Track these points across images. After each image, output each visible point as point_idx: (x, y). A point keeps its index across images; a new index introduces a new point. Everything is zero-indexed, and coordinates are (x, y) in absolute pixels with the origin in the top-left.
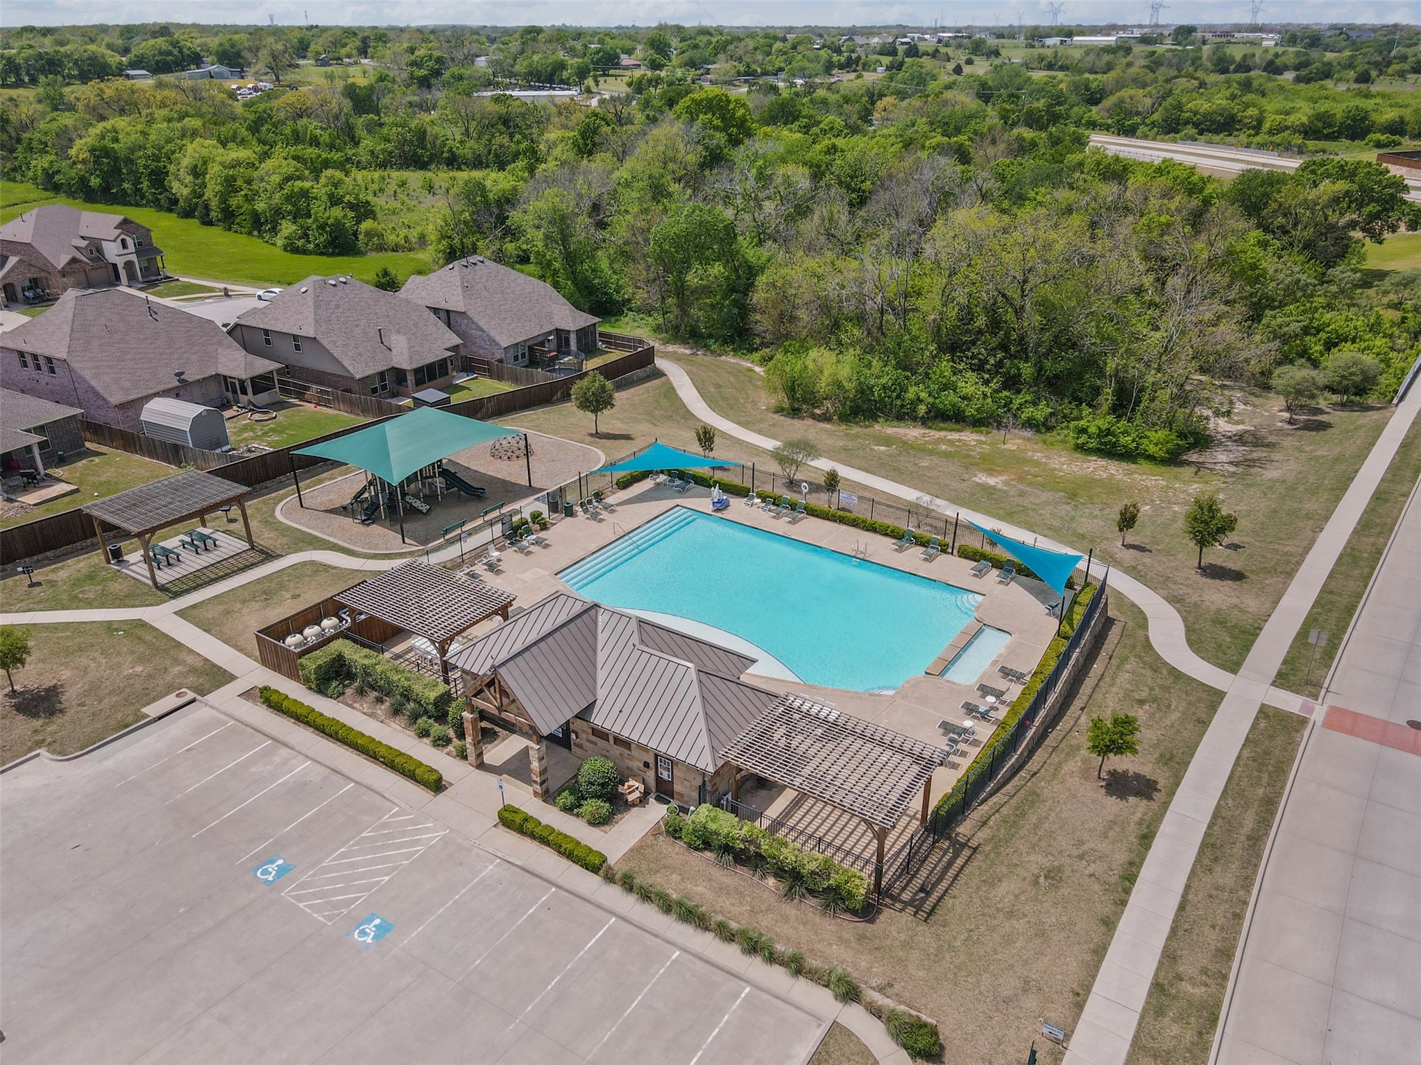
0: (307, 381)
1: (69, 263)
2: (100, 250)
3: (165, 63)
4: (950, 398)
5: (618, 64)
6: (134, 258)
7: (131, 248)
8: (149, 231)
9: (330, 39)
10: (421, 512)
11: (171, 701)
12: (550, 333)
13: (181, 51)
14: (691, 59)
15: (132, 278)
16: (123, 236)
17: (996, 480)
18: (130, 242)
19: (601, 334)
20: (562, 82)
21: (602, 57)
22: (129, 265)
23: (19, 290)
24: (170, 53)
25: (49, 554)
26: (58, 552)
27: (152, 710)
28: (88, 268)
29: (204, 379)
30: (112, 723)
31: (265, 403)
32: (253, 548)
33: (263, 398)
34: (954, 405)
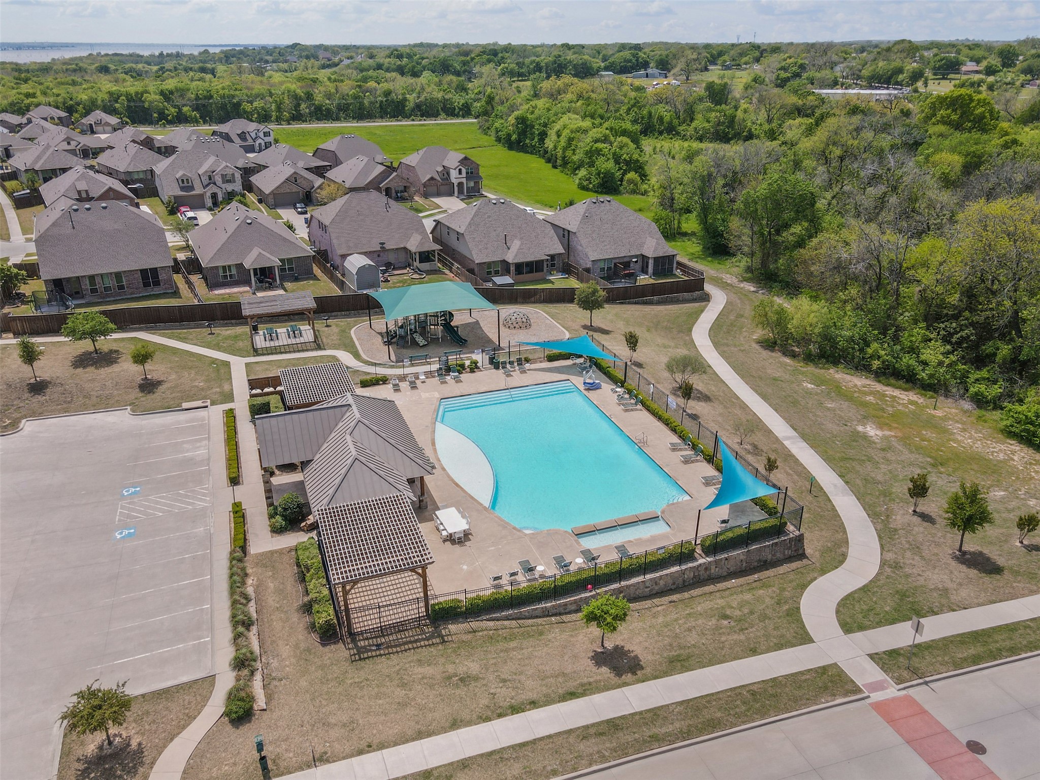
0: (454, 261)
1: (429, 180)
2: (448, 174)
3: (626, 67)
4: (907, 360)
5: (958, 69)
6: (464, 180)
7: (464, 175)
8: (478, 165)
9: (739, 51)
10: (418, 344)
11: (199, 403)
12: (636, 256)
13: (637, 60)
14: (1029, 66)
15: (461, 192)
16: (460, 167)
17: (879, 433)
18: (464, 171)
19: (679, 263)
20: (897, 83)
21: (944, 64)
22: (460, 185)
23: (393, 191)
24: (630, 61)
25: (233, 321)
26: (238, 321)
27: (185, 405)
28: (439, 184)
29: (397, 249)
30: (166, 404)
31: (426, 269)
32: (315, 342)
33: (426, 266)
34: (909, 366)
